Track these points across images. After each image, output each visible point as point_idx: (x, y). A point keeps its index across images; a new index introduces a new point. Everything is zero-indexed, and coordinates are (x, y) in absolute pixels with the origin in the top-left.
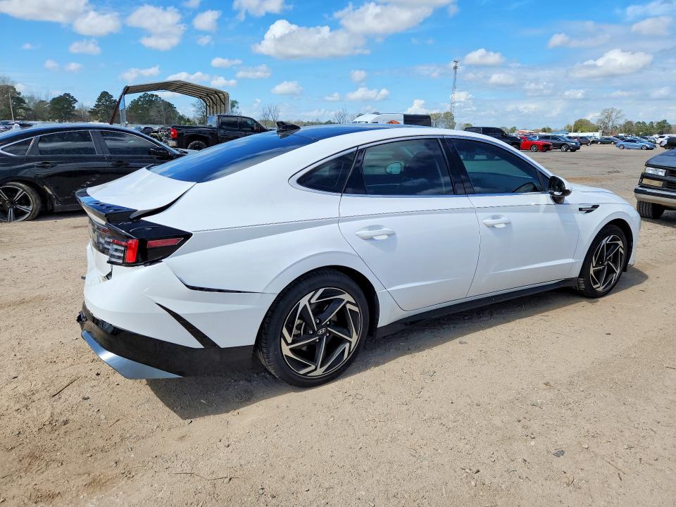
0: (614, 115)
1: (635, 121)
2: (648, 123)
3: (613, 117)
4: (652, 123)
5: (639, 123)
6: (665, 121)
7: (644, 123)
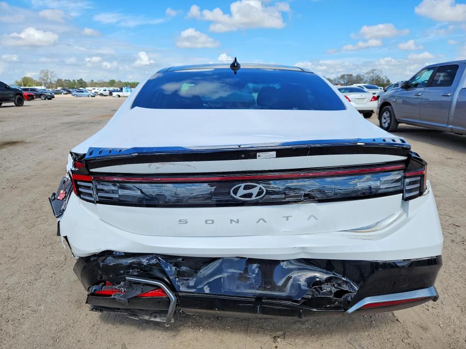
0: (49, 74)
1: (63, 79)
2: (72, 81)
3: (50, 77)
4: (74, 80)
5: (66, 80)
6: (81, 79)
7: (69, 80)
